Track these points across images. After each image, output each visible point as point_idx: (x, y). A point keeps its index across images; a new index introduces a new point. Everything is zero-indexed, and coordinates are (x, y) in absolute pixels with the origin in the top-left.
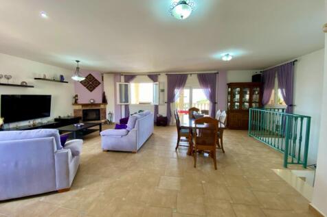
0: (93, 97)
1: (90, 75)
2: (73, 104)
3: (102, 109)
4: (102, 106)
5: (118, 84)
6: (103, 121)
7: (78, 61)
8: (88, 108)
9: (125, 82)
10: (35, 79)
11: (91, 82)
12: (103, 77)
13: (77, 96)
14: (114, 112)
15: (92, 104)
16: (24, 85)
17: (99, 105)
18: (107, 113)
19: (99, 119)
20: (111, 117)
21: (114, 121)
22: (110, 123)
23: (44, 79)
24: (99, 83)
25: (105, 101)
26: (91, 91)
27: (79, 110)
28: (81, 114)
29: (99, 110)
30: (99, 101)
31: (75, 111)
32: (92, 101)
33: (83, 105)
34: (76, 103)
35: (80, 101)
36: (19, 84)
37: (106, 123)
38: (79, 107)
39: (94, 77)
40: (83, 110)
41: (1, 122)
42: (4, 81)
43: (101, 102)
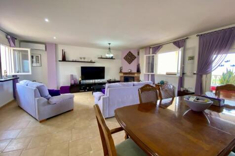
0: (132, 68)
1: (130, 52)
2: (119, 73)
3: (136, 77)
4: (136, 75)
7: (109, 44)
8: (127, 76)
9: (153, 54)
10: (99, 58)
11: (130, 57)
12: (138, 52)
13: (122, 67)
15: (130, 73)
16: (91, 62)
17: (134, 73)
23: (102, 58)
24: (135, 57)
25: (139, 71)
26: (130, 64)
29: (134, 77)
30: (135, 70)
31: (121, 77)
32: (130, 71)
33: (124, 73)
34: (121, 72)
38: (122, 75)
39: (132, 54)
40: (125, 77)
41: (80, 79)
42: (83, 60)
43: (136, 72)
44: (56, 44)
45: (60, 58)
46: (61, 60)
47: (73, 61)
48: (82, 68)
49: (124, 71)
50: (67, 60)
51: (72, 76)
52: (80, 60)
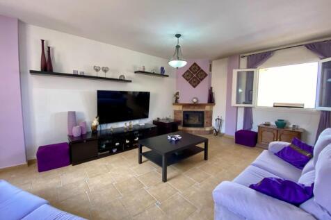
0: (196, 95)
1: (195, 64)
2: (174, 104)
3: (207, 112)
4: (207, 108)
5: (235, 72)
6: (208, 129)
7: (178, 36)
9: (248, 67)
10: (136, 72)
11: (195, 75)
12: (211, 66)
13: (178, 93)
14: (224, 118)
15: (195, 105)
16: (122, 80)
17: (203, 106)
18: (214, 118)
19: (202, 126)
20: (220, 125)
21: (223, 131)
22: (218, 133)
23: (143, 72)
24: (206, 75)
26: (194, 87)
27: (179, 112)
28: (181, 117)
29: (203, 113)
30: (204, 100)
31: (176, 113)
32: (195, 100)
33: (185, 105)
34: (176, 102)
35: (181, 101)
36: (118, 78)
37: (211, 132)
39: (199, 68)
40: (184, 112)
41: (95, 122)
42: (101, 74)
43: (206, 102)
44: (19, 21)
45: (36, 65)
46: (39, 69)
47: (75, 76)
50: (55, 70)
51: (72, 115)
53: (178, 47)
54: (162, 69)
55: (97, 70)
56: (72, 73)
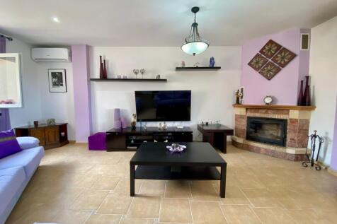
1: (271, 42)
4: (295, 113)
7: (195, 10)
8: (257, 115)
16: (158, 80)
17: (286, 109)
19: (281, 143)
20: (319, 148)
21: (327, 159)
24: (293, 56)
25: (305, 100)
27: (241, 117)
29: (284, 121)
31: (238, 118)
32: (268, 101)
34: (238, 103)
36: (155, 78)
38: (242, 111)
39: (279, 46)
40: (249, 118)
41: (133, 119)
42: (139, 76)
44: (87, 46)
47: (119, 80)
48: (138, 94)
49: (247, 101)
51: (118, 111)
52: (135, 77)
53: (195, 25)
54: (212, 59)
55: (136, 73)
56: (116, 78)
